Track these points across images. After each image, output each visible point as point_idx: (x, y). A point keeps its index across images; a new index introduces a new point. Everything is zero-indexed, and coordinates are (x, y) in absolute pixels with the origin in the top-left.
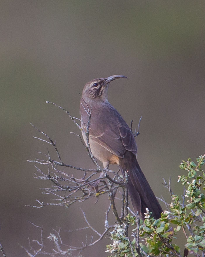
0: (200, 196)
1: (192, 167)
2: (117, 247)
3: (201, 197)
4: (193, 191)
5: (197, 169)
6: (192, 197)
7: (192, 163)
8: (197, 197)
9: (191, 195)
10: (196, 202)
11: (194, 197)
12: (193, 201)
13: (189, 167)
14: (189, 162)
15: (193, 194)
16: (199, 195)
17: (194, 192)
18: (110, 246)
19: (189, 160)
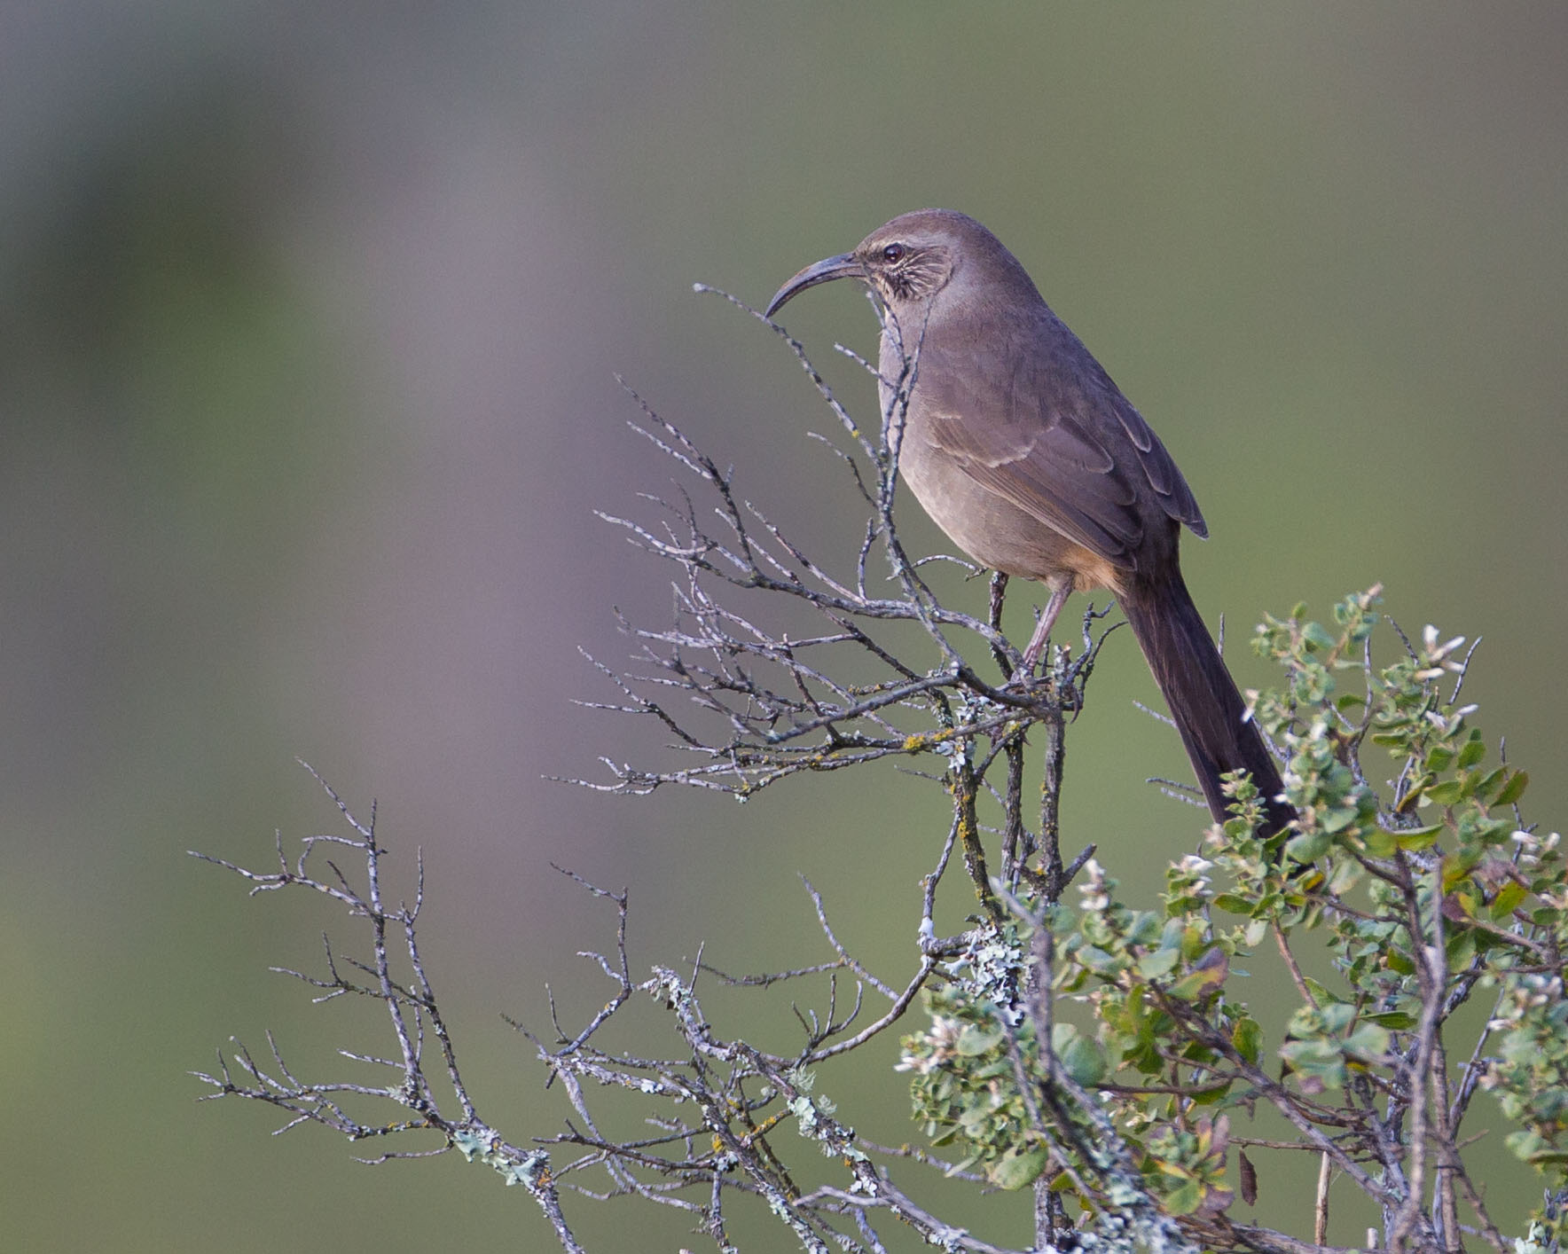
0: (1352, 800)
1: (1310, 647)
2: (950, 1047)
3: (1359, 805)
4: (1319, 779)
5: (1338, 656)
6: (1314, 803)
7: (1313, 630)
8: (1336, 805)
9: (1310, 795)
10: (1331, 826)
11: (1325, 807)
12: (1318, 824)
13: (1296, 648)
14: (1299, 626)
15: (1315, 791)
16: (1347, 793)
17: (1321, 784)
18: (917, 1041)
19: (1299, 615)
